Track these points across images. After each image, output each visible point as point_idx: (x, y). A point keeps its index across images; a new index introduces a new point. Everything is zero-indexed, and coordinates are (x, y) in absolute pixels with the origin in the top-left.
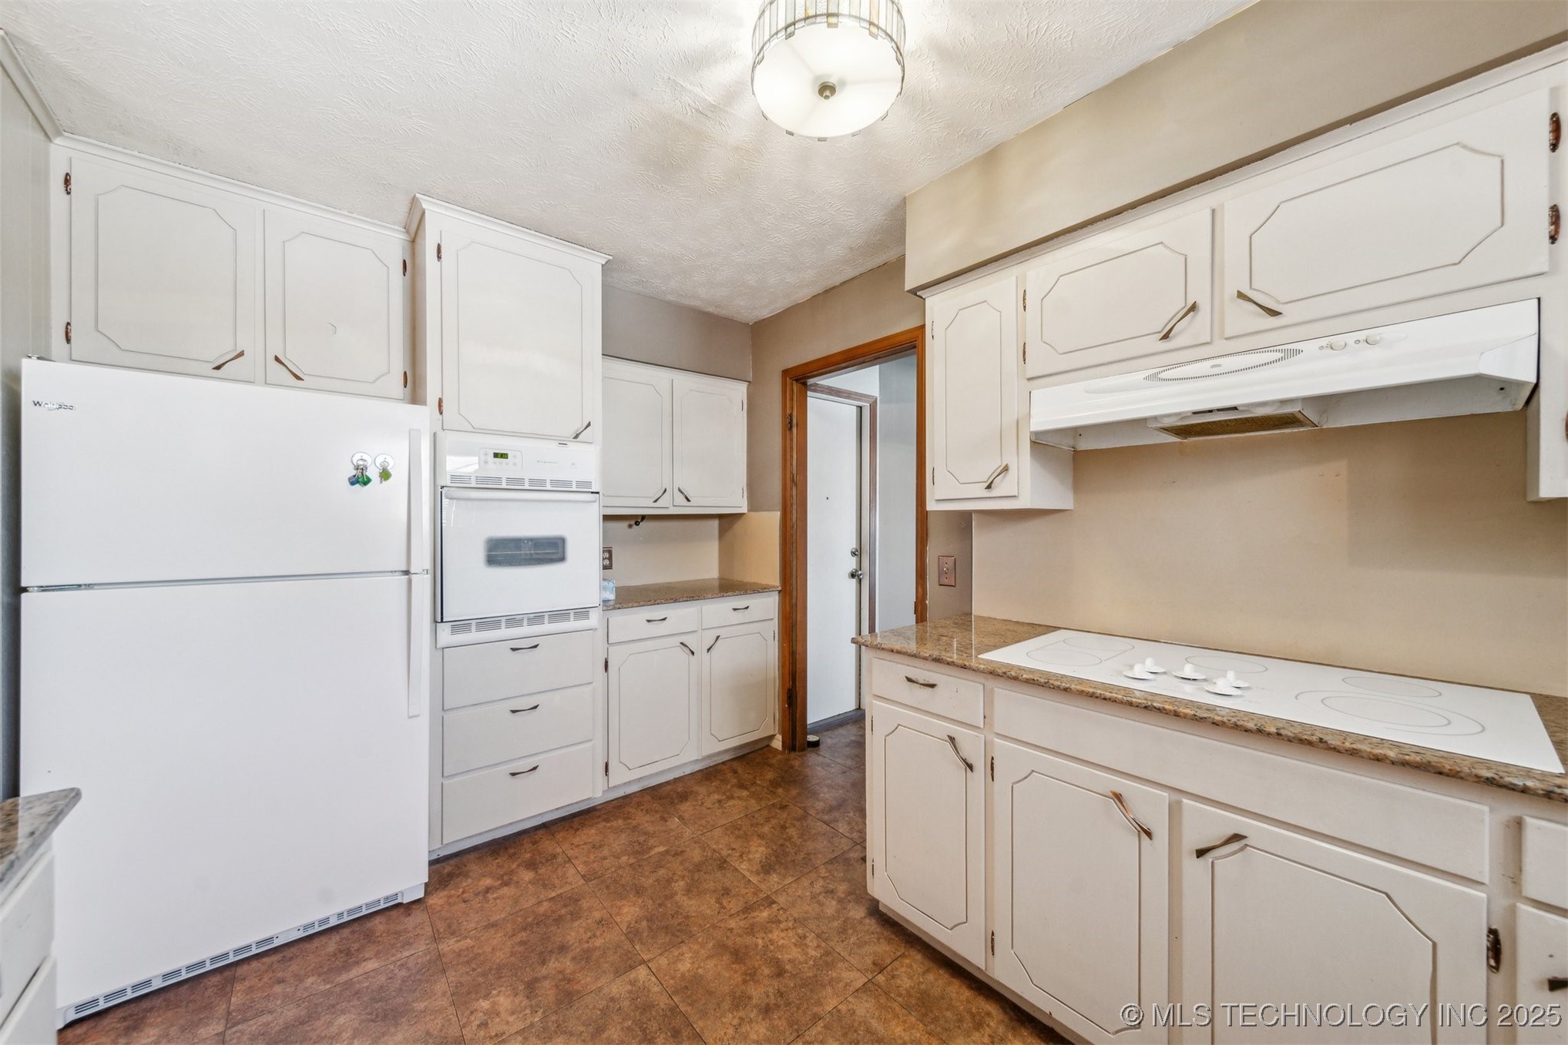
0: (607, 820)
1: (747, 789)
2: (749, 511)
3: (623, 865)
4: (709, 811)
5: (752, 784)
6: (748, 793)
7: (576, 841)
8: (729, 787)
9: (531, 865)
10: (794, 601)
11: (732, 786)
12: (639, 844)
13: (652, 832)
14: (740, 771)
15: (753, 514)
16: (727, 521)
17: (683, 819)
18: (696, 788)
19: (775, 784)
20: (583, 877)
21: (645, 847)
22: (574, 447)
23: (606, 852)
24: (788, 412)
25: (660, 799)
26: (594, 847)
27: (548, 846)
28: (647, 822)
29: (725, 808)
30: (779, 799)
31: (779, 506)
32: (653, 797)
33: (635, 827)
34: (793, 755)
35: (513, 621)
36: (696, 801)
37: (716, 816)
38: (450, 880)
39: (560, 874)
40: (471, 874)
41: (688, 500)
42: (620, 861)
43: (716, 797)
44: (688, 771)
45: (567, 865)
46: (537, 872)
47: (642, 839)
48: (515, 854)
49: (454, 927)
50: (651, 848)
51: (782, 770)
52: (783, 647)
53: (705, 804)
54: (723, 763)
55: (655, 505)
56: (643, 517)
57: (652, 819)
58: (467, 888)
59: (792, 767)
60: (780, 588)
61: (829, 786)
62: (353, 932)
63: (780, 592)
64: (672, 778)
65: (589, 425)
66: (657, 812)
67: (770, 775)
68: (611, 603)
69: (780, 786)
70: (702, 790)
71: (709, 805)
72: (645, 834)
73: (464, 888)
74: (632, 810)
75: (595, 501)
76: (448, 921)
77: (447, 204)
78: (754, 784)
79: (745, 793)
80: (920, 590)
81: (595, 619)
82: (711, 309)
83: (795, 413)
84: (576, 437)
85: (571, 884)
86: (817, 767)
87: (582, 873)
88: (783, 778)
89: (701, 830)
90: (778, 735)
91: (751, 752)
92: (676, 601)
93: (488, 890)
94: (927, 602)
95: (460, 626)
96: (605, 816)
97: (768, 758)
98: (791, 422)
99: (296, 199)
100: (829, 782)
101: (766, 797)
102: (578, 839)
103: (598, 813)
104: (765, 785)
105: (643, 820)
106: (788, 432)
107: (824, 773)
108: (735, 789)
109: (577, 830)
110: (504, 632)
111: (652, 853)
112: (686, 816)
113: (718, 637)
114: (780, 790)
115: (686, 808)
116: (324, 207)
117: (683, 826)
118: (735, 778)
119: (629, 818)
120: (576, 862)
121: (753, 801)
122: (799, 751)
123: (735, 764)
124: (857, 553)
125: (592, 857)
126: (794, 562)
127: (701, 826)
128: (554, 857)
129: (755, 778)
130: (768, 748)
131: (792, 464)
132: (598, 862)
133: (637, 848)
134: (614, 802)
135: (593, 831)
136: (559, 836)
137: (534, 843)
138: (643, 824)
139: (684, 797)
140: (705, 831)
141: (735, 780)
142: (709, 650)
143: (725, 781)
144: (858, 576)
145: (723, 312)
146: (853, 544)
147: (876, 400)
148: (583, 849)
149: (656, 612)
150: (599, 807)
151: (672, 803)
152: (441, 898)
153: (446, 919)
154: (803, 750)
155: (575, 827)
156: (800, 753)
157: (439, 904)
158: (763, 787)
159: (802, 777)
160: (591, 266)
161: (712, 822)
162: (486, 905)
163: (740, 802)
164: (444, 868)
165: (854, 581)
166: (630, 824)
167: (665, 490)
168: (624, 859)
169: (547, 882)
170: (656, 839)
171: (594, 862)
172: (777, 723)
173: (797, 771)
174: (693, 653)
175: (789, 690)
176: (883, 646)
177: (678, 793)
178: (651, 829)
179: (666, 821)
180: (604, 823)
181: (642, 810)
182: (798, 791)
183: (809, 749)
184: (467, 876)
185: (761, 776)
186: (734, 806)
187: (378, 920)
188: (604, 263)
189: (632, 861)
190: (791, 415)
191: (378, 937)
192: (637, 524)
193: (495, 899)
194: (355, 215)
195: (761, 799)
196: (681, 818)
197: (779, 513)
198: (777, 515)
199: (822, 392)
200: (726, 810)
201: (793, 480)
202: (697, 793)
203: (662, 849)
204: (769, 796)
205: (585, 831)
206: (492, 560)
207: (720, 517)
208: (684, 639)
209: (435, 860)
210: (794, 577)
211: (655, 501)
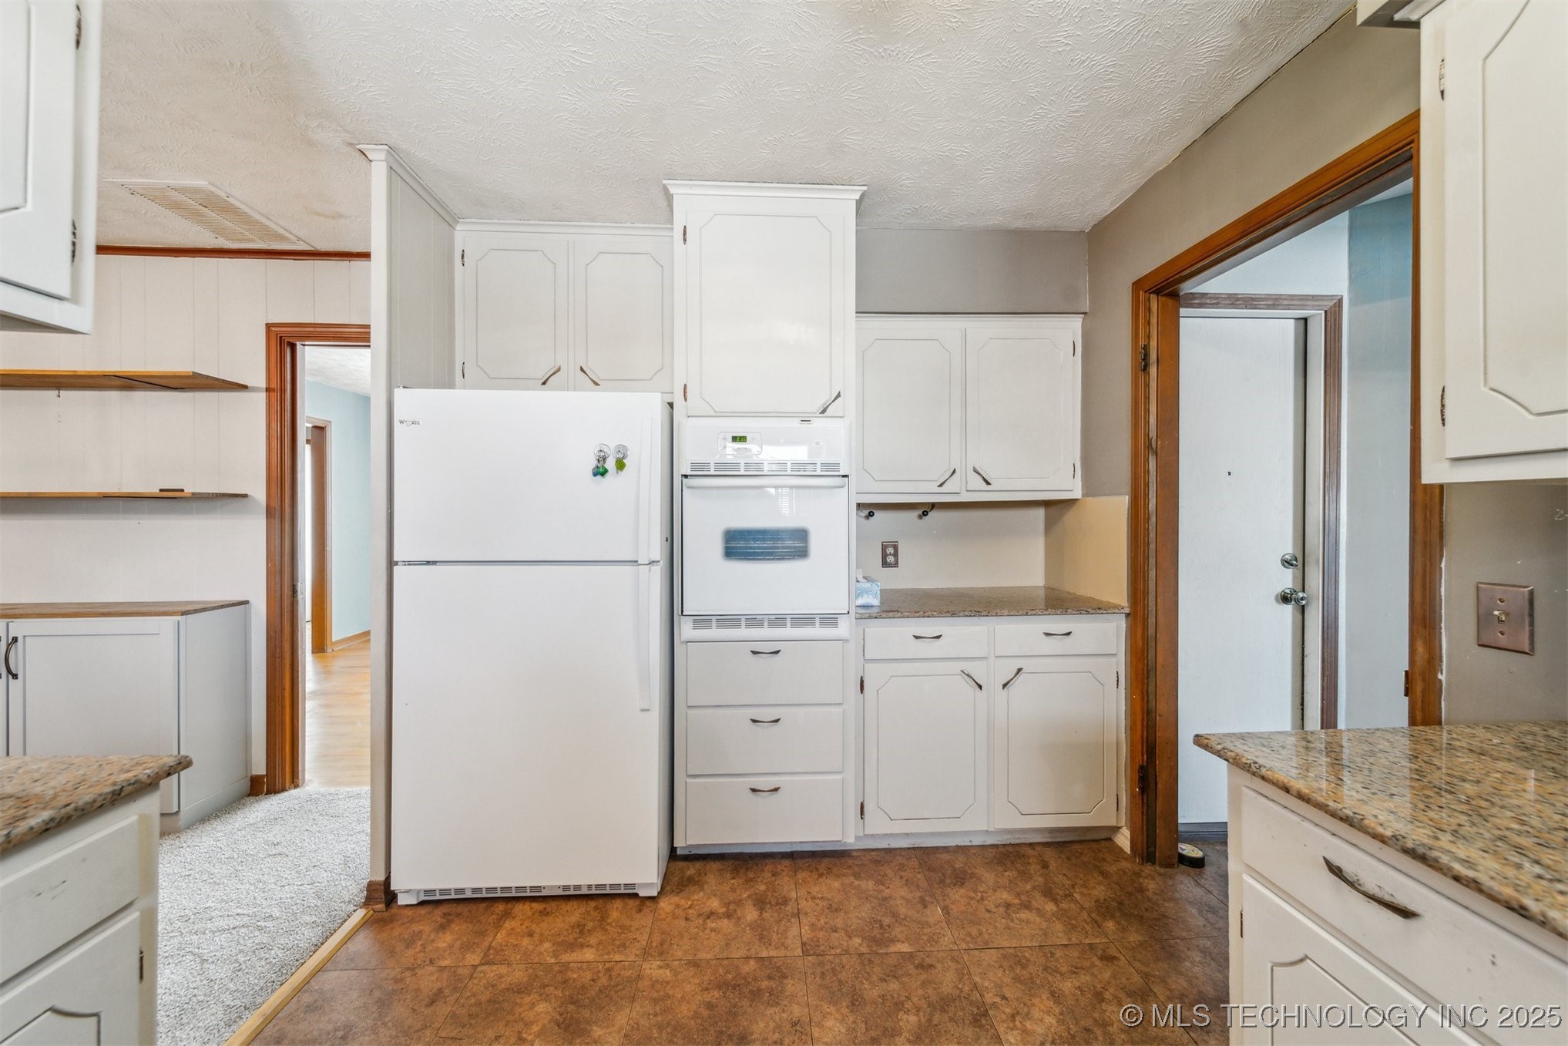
0: (857, 876)
1: (1055, 901)
2: (1084, 495)
3: (852, 951)
4: (988, 915)
5: (1066, 896)
6: (1055, 908)
7: (815, 890)
8: (1029, 887)
9: (761, 903)
10: (1151, 631)
11: (1034, 888)
12: (881, 926)
13: (902, 917)
14: (1053, 865)
15: (1089, 499)
16: (1055, 508)
17: (948, 913)
18: (981, 871)
19: (1104, 909)
20: (803, 944)
21: (886, 935)
22: (819, 423)
23: (839, 922)
24: (1142, 343)
25: (929, 870)
26: (830, 907)
27: (787, 885)
28: (903, 898)
29: (1012, 921)
30: (1104, 940)
31: (1127, 487)
32: (920, 864)
33: (885, 899)
34: (1148, 869)
35: (754, 621)
36: (975, 891)
37: (996, 927)
38: (687, 886)
39: (782, 928)
40: (706, 887)
41: (988, 483)
42: (850, 942)
43: (1005, 896)
44: (977, 841)
45: (793, 920)
46: (761, 913)
47: (887, 921)
48: (751, 880)
49: (666, 946)
50: (893, 941)
51: (1122, 889)
52: (1132, 700)
53: (986, 902)
54: (1031, 844)
55: (940, 490)
56: (933, 506)
57: (909, 896)
58: (695, 902)
59: (1142, 890)
60: (1127, 610)
61: (1204, 951)
62: (596, 908)
63: (1128, 615)
64: (954, 845)
65: (839, 395)
66: (918, 887)
67: (1100, 891)
68: (875, 610)
69: (1112, 917)
70: (989, 877)
71: (992, 907)
72: (895, 915)
73: (693, 900)
74: (890, 873)
75: (842, 487)
76: (664, 936)
77: (690, 182)
78: (1069, 896)
79: (1050, 907)
80: (1420, 649)
81: (844, 628)
82: (1019, 224)
83: (1153, 344)
84: (823, 412)
85: (787, 948)
86: (1187, 906)
87: (804, 939)
88: (1120, 903)
89: (967, 943)
90: (1124, 828)
91: (1080, 842)
92: (953, 615)
93: (711, 914)
94: (1442, 677)
95: (701, 621)
96: (856, 869)
97: (1104, 860)
98: (1146, 358)
99: (594, 224)
100: (1208, 944)
101: (1083, 929)
102: (817, 888)
103: (850, 862)
104: (1087, 905)
105: (899, 892)
106: (1141, 375)
107: (1201, 922)
108: (1037, 894)
109: (821, 875)
110: (743, 632)
111: (892, 949)
112: (955, 910)
113: (1020, 670)
114: (1110, 925)
115: (958, 896)
116: (612, 224)
117: (944, 924)
118: (1041, 875)
119: (883, 884)
120: (804, 920)
121: (1059, 926)
122: (1161, 866)
123: (1049, 854)
124: (1297, 562)
125: (822, 922)
126: (1152, 574)
127: (969, 934)
128: (786, 901)
129: (1073, 886)
130: (1106, 844)
131: (1147, 423)
132: (826, 931)
133: (877, 932)
134: (873, 853)
135: (837, 884)
136: (801, 875)
137: (774, 875)
138: (896, 899)
139: (961, 878)
140: (972, 946)
141: (1041, 879)
142: (1005, 686)
143: (1024, 875)
144: (1297, 601)
145: (1040, 223)
146: (1288, 548)
147: (1340, 301)
148: (817, 905)
149: (928, 626)
150: (855, 854)
151: (942, 882)
152: (671, 904)
153: (663, 933)
154: (1170, 866)
155: (821, 871)
156: (1162, 870)
157: (667, 911)
158: (1082, 908)
159: (1155, 915)
160: (841, 204)
161: (986, 936)
162: (701, 934)
163: (1038, 920)
164: (688, 868)
165: (1288, 609)
166: (881, 892)
167: (954, 471)
168: (857, 941)
169: (765, 933)
170: (903, 928)
171: (822, 929)
172: (1123, 810)
173: (1150, 900)
174: (980, 687)
175: (1142, 767)
176: (1263, 771)
177: (955, 870)
178: (903, 911)
179: (925, 907)
180: (852, 879)
181: (901, 877)
182: (1141, 938)
183: (1182, 867)
184: (702, 888)
185: (1084, 886)
186: (1028, 922)
187: (618, 904)
188: (858, 198)
189: (864, 949)
190: (1146, 348)
191: (608, 924)
192: (925, 514)
193: (712, 930)
194: (636, 225)
195: (1074, 927)
196: (946, 910)
197: (1127, 497)
198: (1125, 500)
199: (1216, 305)
200: (1012, 924)
201: (1149, 446)
202: (979, 879)
203: (905, 948)
204: (1088, 927)
205: (828, 881)
206: (730, 553)
207: (1047, 504)
208: (969, 667)
209: (685, 855)
210: (1152, 596)
211: (941, 485)
